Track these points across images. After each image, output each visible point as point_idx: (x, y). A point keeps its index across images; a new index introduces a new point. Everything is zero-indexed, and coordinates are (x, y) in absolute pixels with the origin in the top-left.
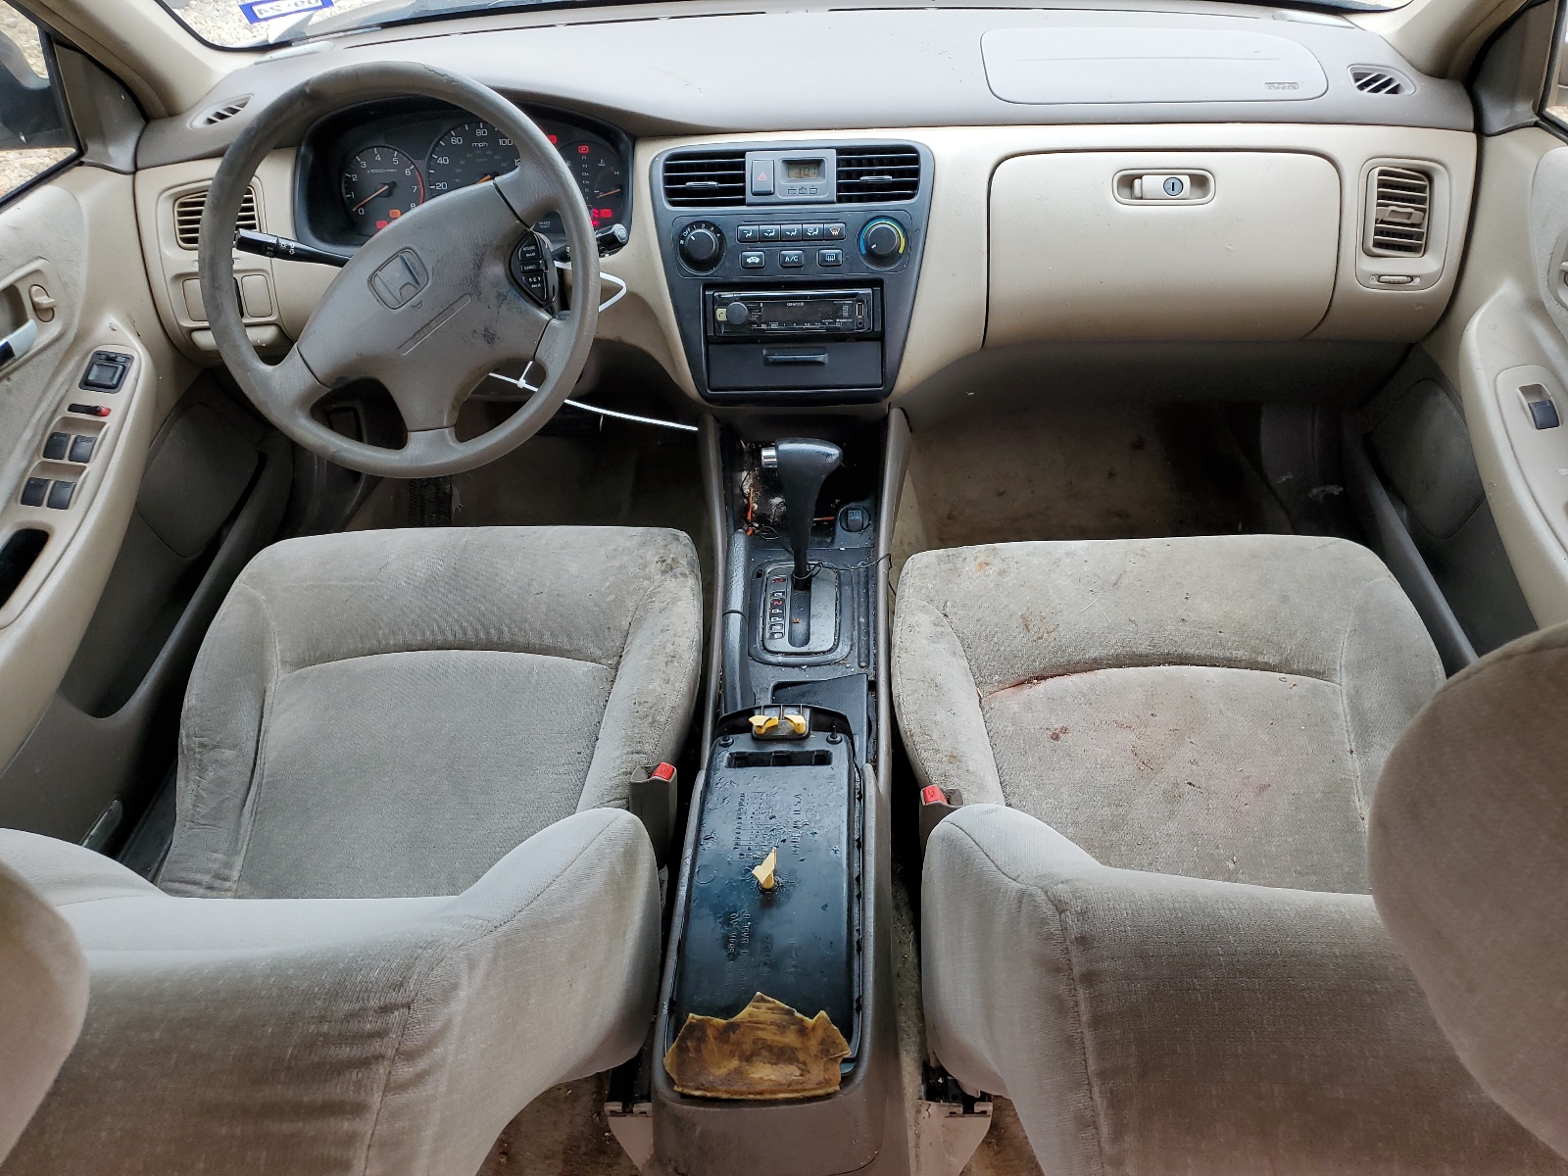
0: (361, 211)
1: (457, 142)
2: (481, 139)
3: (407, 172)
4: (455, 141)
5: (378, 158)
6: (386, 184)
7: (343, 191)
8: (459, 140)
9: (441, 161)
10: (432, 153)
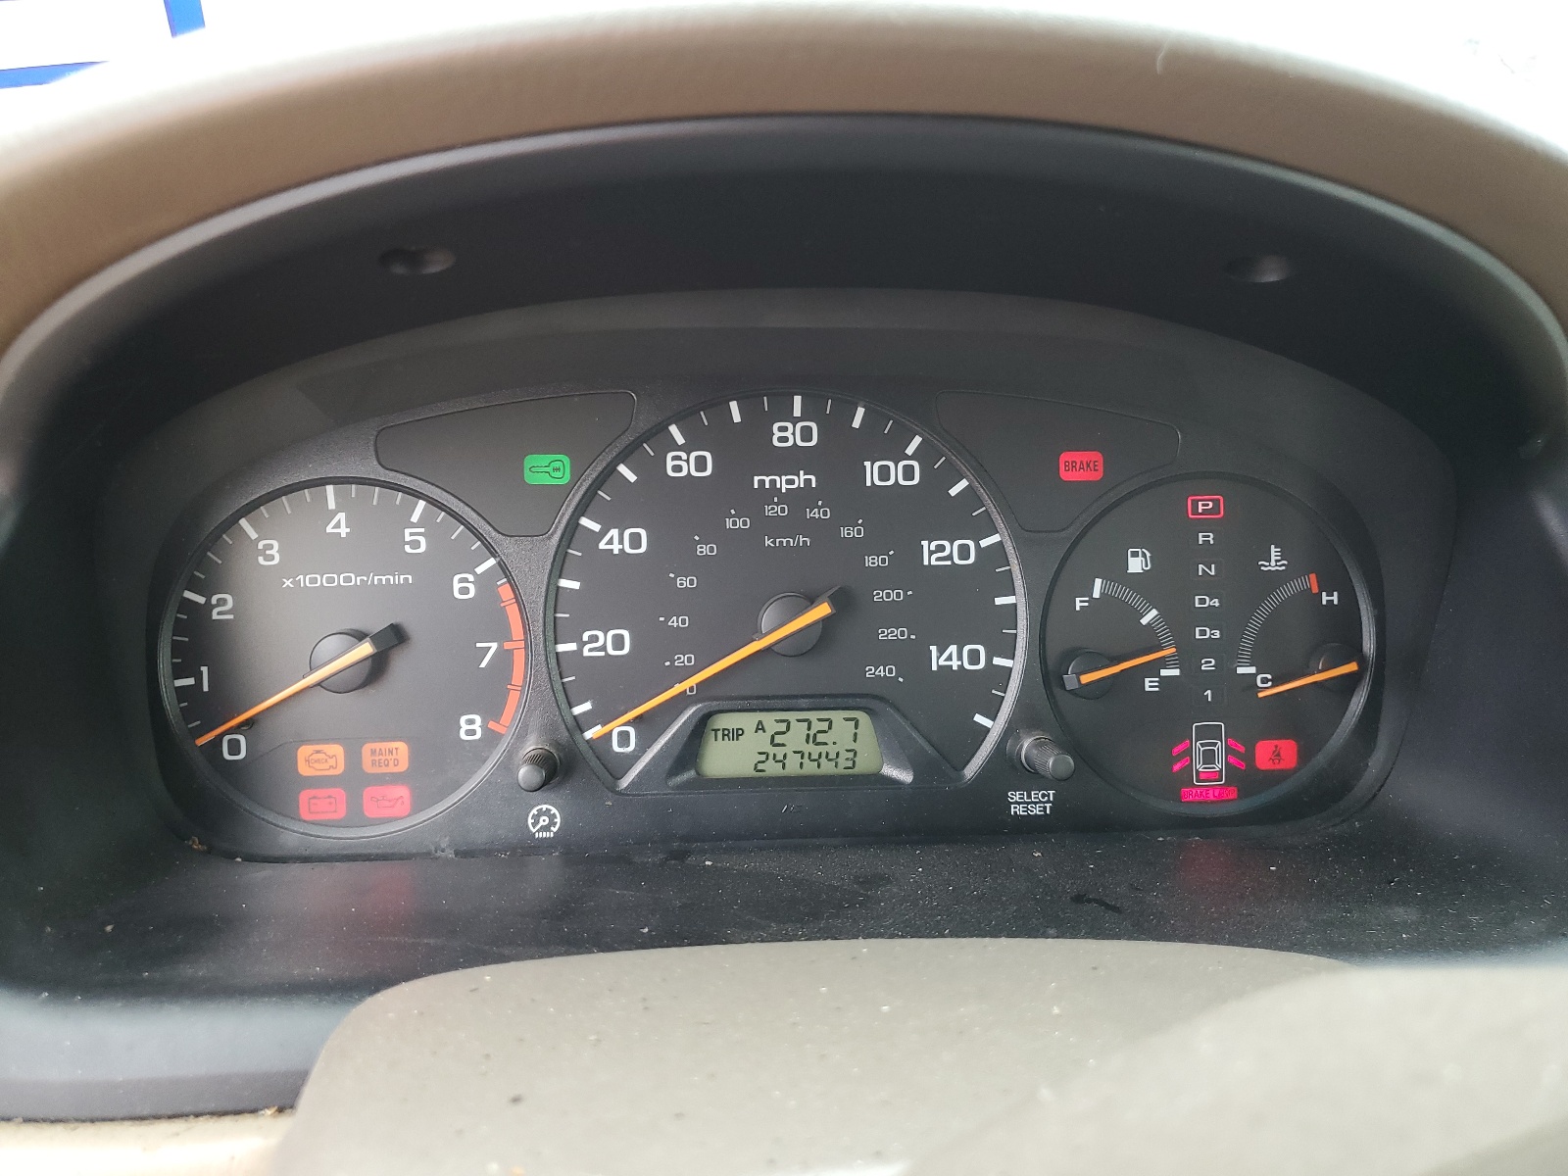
0: (234, 748)
1: (689, 468)
2: (791, 461)
3: (463, 587)
4: (684, 464)
5: (340, 525)
6: (360, 636)
7: (165, 662)
8: (701, 464)
9: (615, 542)
10: (582, 510)
